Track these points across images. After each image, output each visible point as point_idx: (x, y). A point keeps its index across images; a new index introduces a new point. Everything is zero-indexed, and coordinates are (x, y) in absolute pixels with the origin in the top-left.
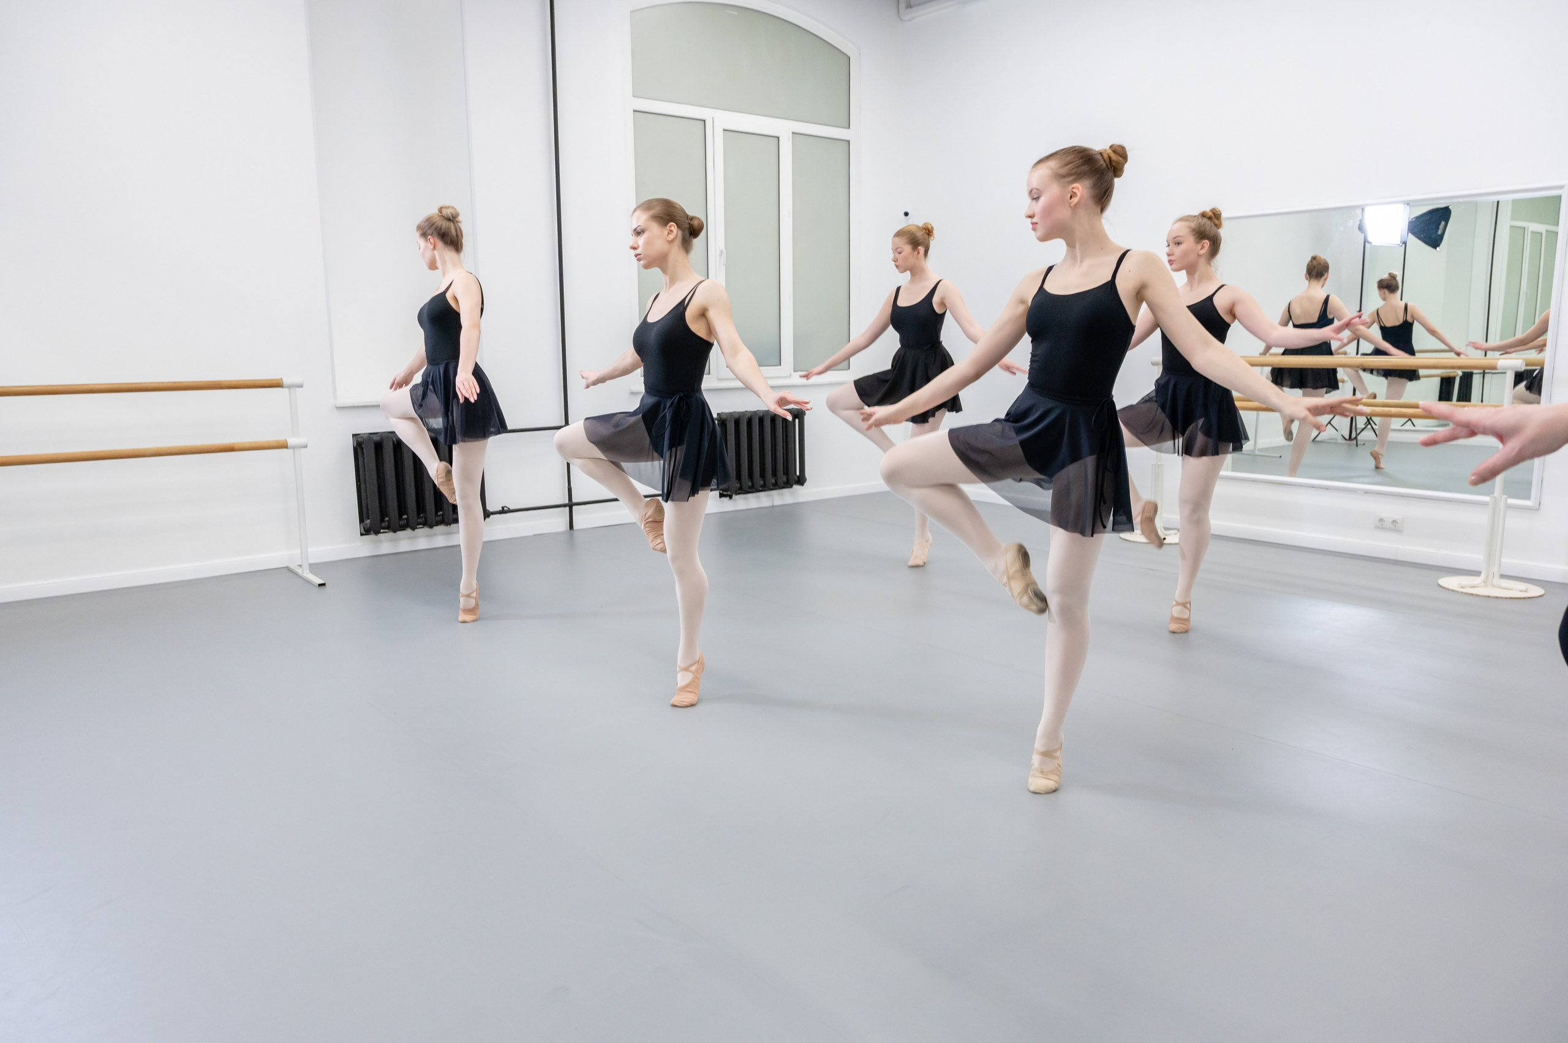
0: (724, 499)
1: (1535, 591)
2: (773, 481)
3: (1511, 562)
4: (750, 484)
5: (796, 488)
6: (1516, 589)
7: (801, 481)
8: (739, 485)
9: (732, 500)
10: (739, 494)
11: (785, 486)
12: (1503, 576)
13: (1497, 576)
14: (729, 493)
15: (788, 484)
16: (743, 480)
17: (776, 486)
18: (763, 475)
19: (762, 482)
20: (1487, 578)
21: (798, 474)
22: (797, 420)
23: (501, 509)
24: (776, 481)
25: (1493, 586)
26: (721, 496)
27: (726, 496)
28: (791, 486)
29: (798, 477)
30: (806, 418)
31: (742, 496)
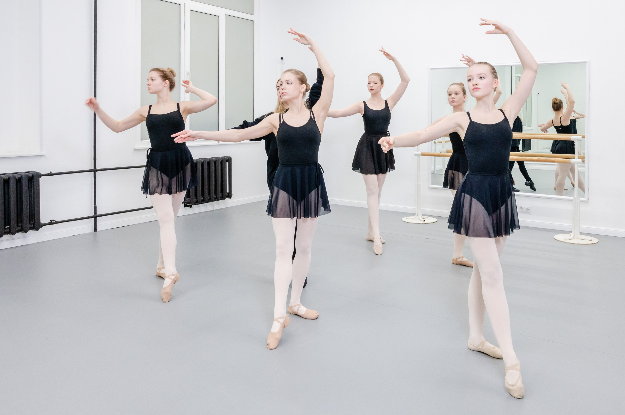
0: (187, 208)
1: (595, 240)
3: (585, 226)
4: (202, 199)
5: (227, 199)
6: (587, 240)
7: (229, 195)
9: (191, 208)
10: (196, 204)
11: (221, 199)
12: (581, 233)
13: (579, 233)
14: (190, 204)
16: (198, 197)
17: (216, 199)
18: (209, 194)
19: (209, 198)
20: (574, 235)
21: (228, 192)
22: (227, 163)
23: (50, 222)
24: (216, 196)
25: (578, 239)
26: (185, 206)
27: (188, 206)
28: (225, 199)
30: (233, 162)
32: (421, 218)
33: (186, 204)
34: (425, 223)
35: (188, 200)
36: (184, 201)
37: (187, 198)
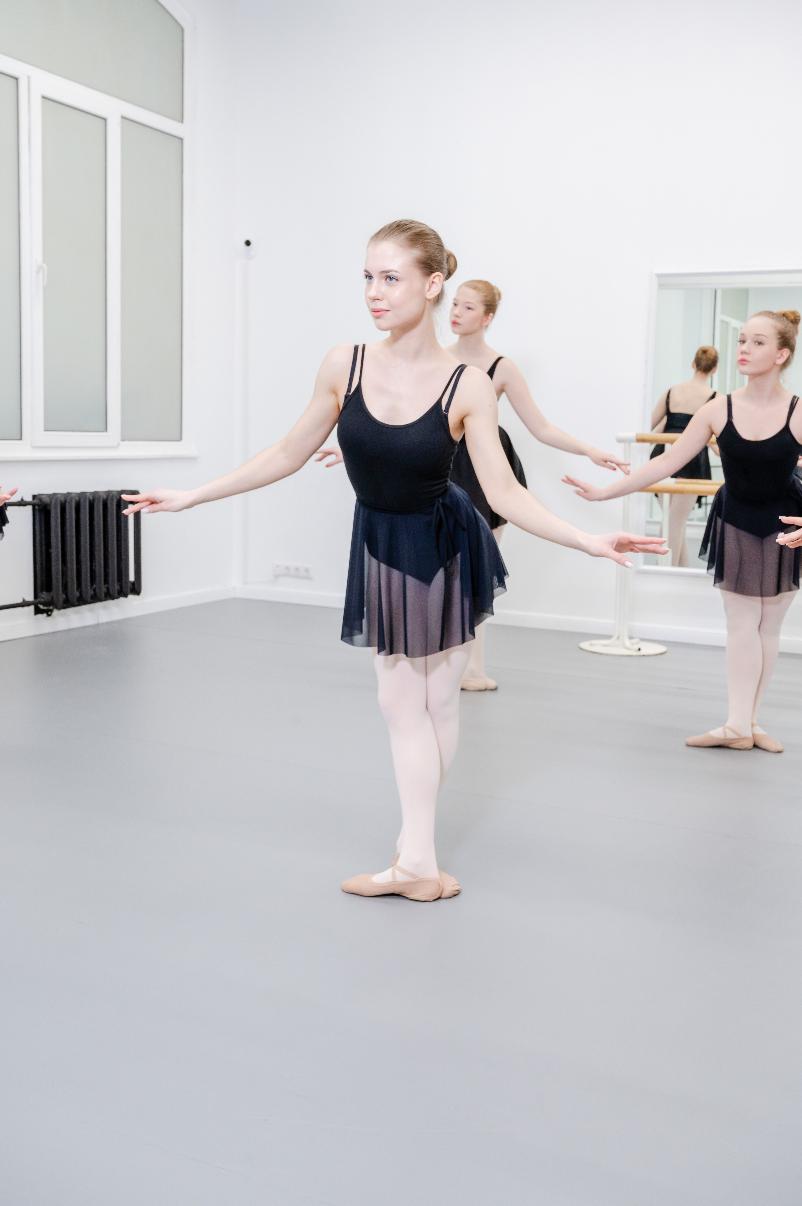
0: (40, 616)
2: (104, 589)
4: (78, 594)
5: (131, 597)
7: (136, 589)
8: (64, 596)
9: (50, 618)
10: (62, 608)
14: (51, 608)
15: (122, 593)
16: (69, 590)
17: (109, 596)
19: (92, 592)
21: (132, 578)
24: (108, 589)
26: (38, 611)
27: (43, 612)
28: (126, 596)
29: (133, 584)
31: (62, 611)
32: (628, 643)
33: (41, 607)
34: (644, 656)
35: (44, 596)
36: (36, 596)
37: (42, 591)
